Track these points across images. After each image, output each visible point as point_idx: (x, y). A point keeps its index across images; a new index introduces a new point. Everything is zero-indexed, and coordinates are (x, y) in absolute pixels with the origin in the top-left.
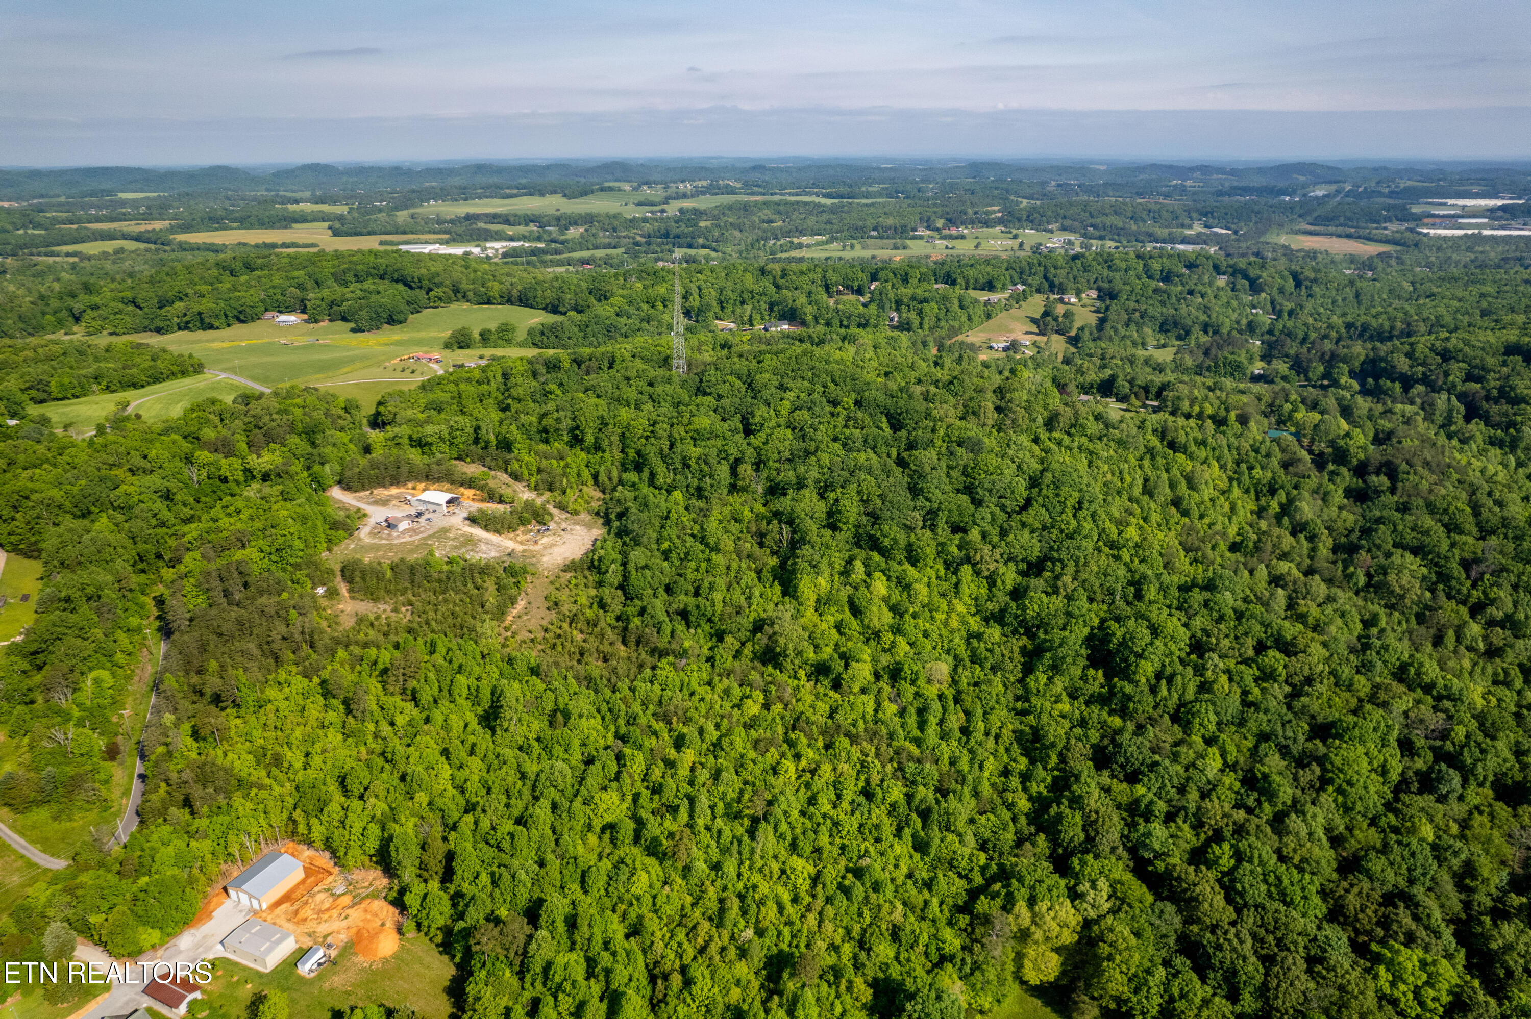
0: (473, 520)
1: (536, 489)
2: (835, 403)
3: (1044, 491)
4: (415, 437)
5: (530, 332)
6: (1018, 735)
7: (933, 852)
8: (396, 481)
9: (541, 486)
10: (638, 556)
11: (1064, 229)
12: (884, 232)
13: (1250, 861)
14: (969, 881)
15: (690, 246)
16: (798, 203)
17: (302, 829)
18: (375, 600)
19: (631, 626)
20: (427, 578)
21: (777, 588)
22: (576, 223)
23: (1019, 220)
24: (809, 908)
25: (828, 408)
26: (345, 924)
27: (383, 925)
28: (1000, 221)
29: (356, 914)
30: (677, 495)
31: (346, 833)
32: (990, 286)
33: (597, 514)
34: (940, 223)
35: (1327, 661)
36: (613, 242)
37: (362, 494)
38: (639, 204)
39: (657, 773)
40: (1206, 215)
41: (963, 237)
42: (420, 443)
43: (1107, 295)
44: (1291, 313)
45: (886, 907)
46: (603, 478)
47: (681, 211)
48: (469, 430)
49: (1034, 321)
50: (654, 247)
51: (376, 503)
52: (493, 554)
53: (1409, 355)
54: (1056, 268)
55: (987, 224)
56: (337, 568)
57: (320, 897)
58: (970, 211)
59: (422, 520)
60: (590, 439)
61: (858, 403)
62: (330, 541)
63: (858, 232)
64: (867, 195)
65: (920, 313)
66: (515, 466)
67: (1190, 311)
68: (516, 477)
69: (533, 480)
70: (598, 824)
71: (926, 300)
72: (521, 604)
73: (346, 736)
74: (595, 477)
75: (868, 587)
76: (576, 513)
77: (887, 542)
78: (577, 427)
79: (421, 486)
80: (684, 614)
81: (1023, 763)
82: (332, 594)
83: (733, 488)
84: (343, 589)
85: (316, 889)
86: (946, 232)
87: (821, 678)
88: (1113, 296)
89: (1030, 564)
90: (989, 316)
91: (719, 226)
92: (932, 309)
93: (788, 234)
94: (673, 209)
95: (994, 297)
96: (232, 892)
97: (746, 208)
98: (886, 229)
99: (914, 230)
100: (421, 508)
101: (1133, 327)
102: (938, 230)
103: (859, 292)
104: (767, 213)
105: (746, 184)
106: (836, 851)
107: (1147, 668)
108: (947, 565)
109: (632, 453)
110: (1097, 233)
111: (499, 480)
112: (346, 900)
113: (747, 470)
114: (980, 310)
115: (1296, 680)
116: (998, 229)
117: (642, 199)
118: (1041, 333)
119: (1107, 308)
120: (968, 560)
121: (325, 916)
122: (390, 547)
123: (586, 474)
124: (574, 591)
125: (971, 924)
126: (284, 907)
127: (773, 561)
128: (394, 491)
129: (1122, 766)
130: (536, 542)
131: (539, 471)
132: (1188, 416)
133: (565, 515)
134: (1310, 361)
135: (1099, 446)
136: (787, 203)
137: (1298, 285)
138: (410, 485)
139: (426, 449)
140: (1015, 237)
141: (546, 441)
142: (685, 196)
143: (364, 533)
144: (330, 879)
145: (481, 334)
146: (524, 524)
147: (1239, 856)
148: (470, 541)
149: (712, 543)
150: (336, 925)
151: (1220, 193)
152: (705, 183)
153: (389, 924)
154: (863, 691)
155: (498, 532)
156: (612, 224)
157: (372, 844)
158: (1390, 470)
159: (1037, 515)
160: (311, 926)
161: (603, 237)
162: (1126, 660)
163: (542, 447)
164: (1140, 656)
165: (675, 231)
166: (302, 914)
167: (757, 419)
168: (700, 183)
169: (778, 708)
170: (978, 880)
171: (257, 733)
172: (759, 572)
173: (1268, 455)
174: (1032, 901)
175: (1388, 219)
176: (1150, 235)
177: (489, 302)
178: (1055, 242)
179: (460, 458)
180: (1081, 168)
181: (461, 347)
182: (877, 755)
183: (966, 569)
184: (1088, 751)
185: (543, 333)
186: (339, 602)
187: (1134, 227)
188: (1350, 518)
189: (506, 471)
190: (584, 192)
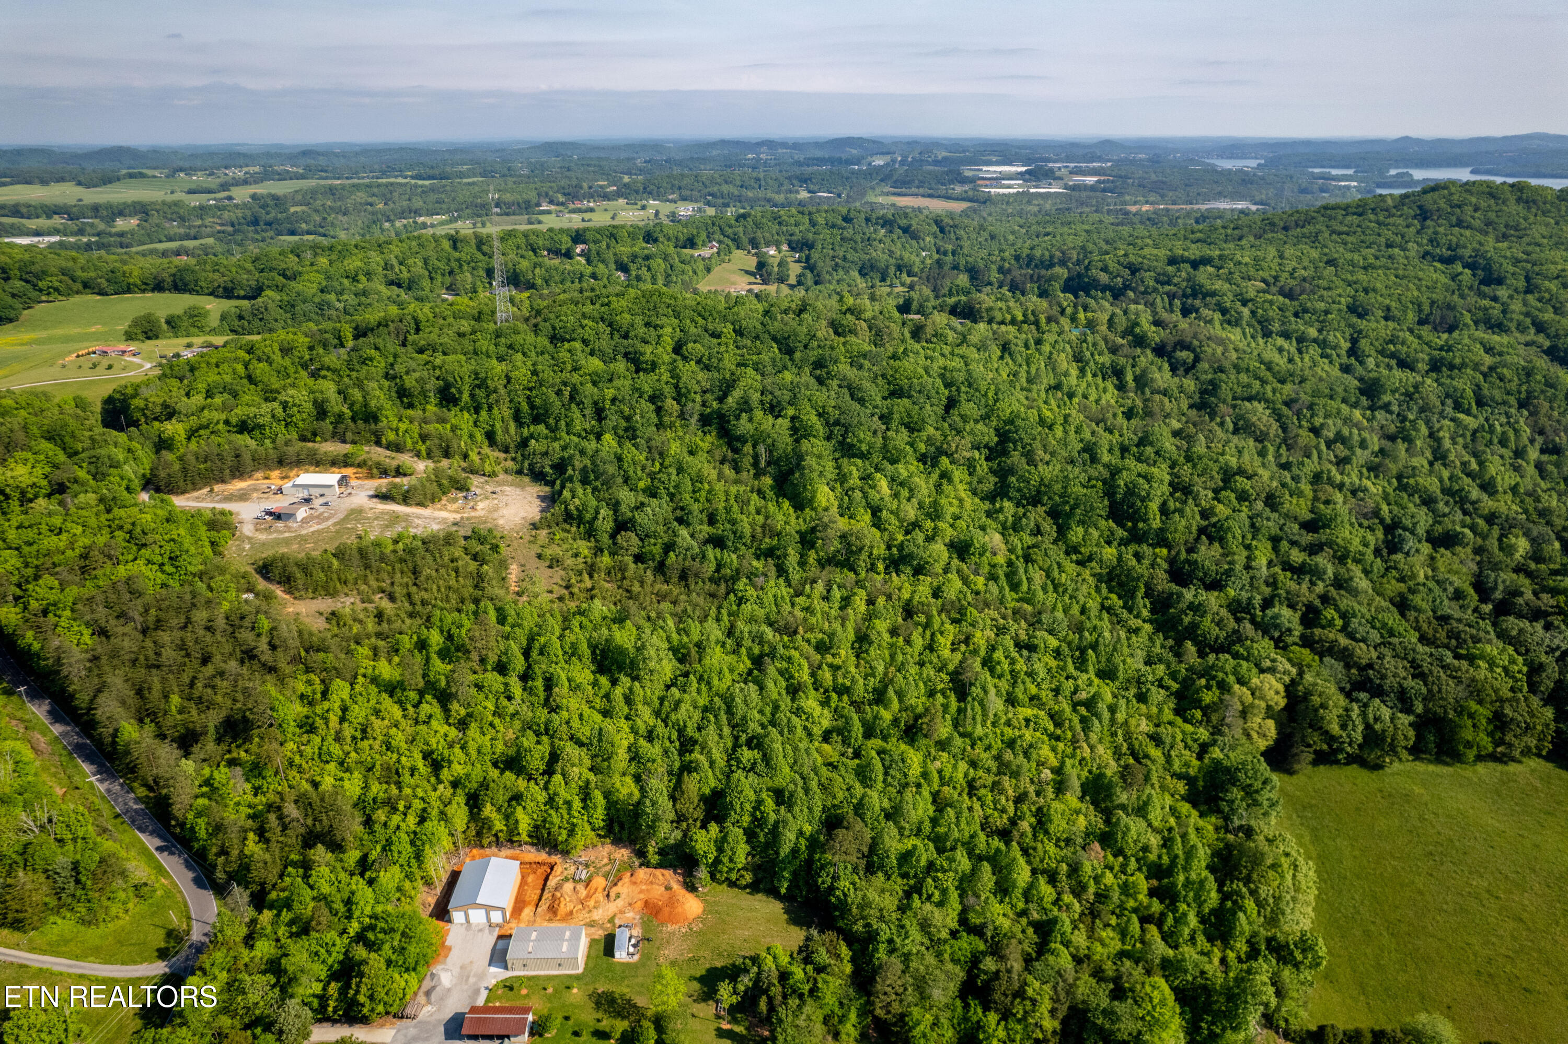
0: (384, 497)
1: (429, 456)
2: (716, 335)
3: (963, 389)
4: (234, 420)
5: (223, 318)
6: (1099, 578)
7: (1121, 674)
8: (238, 472)
9: (437, 452)
10: (626, 497)
11: (684, 199)
12: (507, 208)
13: (1354, 616)
14: (1167, 688)
15: (293, 233)
16: (392, 184)
17: (499, 825)
18: (332, 594)
19: (668, 562)
20: (382, 558)
21: (786, 504)
22: (121, 214)
23: (637, 192)
24: (1074, 741)
25: (715, 341)
26: (620, 903)
27: (668, 888)
28: (618, 195)
29: (624, 888)
30: (608, 437)
31: (564, 812)
32: (691, 243)
33: (519, 472)
34: (561, 199)
35: (1272, 479)
36: (193, 232)
37: (196, 494)
38: (191, 192)
39: (827, 676)
40: (805, 181)
41: (592, 210)
42: (243, 427)
43: (801, 246)
44: (954, 253)
45: (1133, 722)
46: (500, 436)
47: (254, 197)
48: (308, 407)
49: (748, 272)
50: (251, 235)
51: (229, 498)
52: (436, 527)
53: (1105, 269)
54: (730, 227)
55: (606, 197)
56: (250, 569)
57: (569, 886)
58: (585, 185)
59: (317, 503)
60: (466, 397)
61: (739, 332)
62: (212, 543)
63: (480, 210)
64: (461, 175)
65: (649, 269)
66: (392, 436)
67: (879, 254)
68: (397, 448)
69: (423, 448)
70: (817, 731)
71: (647, 258)
72: (514, 569)
73: (463, 725)
74: (490, 437)
75: (873, 487)
76: (493, 474)
77: (864, 447)
78: (448, 386)
79: (276, 474)
80: (718, 542)
81: (1115, 600)
82: (268, 597)
83: (660, 426)
84: (279, 592)
85: (552, 882)
86: (571, 206)
87: (902, 567)
88: (810, 246)
89: (990, 449)
90: (708, 270)
91: (316, 211)
92: (659, 264)
93: (402, 215)
94: (241, 195)
95: (706, 252)
96: (457, 917)
97: (332, 191)
98: (509, 205)
99: (539, 205)
100: (305, 494)
101: (841, 272)
102: (562, 204)
103: (568, 255)
104: (361, 196)
105: (308, 168)
106: (1051, 695)
107: (1154, 506)
108: (922, 459)
109: (525, 407)
110: (720, 201)
111: (379, 454)
112: (599, 882)
113: (670, 404)
114: (701, 266)
115: (1263, 495)
116: (622, 201)
117: (193, 186)
118: (765, 282)
119: (808, 258)
120: (941, 452)
121: (591, 903)
122: (303, 539)
123: (479, 437)
124: (565, 546)
125: (1204, 715)
126: (528, 912)
127: (768, 481)
128: (239, 485)
129: (1201, 580)
130: (473, 508)
131: (424, 438)
132: (1003, 323)
133: (483, 479)
134: (1024, 283)
135: (963, 350)
136: (379, 186)
137: (942, 230)
138: (259, 475)
139: (257, 433)
140: (644, 208)
141: (411, 406)
142: (245, 182)
143: (247, 530)
144: (558, 869)
145: (168, 322)
146: (444, 493)
147: (1344, 616)
148: (395, 518)
149: (693, 474)
150: (612, 908)
151: (799, 164)
152: (257, 169)
153: (676, 886)
154: (946, 571)
155: (420, 504)
156: (174, 211)
157: (600, 814)
158: (1183, 345)
159: (969, 408)
160: (583, 916)
161: (175, 227)
162: (1132, 506)
163: (410, 412)
164: (1143, 500)
165: (264, 217)
166: (563, 909)
167: (648, 357)
168: (251, 169)
169: (881, 601)
170: (1175, 686)
171: (336, 750)
172: (760, 493)
173: (1094, 344)
174: (1241, 682)
175: (951, 182)
176: (769, 200)
177: (128, 290)
178: (685, 210)
179: (303, 439)
180: (656, 146)
181: (149, 338)
182: (1004, 618)
183: (945, 461)
184: (1165, 576)
185: (241, 317)
186: (285, 605)
187: (750, 194)
188: (1190, 384)
189: (378, 443)
190: (107, 180)
